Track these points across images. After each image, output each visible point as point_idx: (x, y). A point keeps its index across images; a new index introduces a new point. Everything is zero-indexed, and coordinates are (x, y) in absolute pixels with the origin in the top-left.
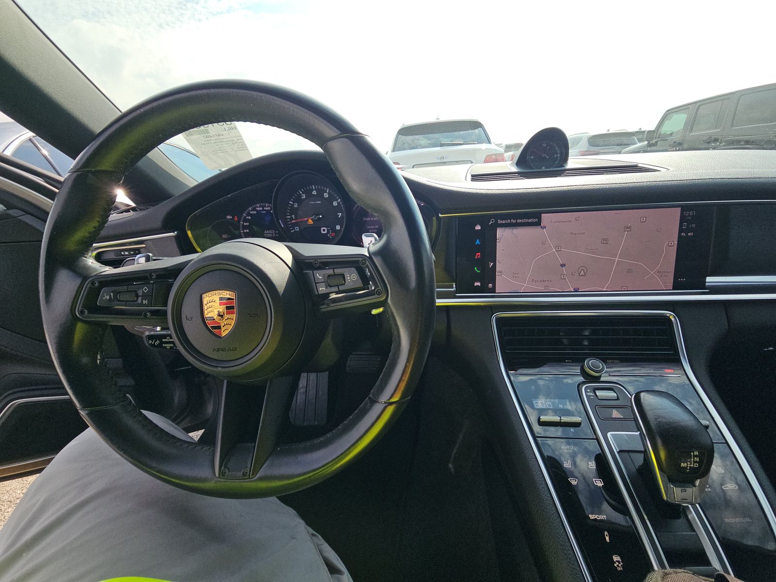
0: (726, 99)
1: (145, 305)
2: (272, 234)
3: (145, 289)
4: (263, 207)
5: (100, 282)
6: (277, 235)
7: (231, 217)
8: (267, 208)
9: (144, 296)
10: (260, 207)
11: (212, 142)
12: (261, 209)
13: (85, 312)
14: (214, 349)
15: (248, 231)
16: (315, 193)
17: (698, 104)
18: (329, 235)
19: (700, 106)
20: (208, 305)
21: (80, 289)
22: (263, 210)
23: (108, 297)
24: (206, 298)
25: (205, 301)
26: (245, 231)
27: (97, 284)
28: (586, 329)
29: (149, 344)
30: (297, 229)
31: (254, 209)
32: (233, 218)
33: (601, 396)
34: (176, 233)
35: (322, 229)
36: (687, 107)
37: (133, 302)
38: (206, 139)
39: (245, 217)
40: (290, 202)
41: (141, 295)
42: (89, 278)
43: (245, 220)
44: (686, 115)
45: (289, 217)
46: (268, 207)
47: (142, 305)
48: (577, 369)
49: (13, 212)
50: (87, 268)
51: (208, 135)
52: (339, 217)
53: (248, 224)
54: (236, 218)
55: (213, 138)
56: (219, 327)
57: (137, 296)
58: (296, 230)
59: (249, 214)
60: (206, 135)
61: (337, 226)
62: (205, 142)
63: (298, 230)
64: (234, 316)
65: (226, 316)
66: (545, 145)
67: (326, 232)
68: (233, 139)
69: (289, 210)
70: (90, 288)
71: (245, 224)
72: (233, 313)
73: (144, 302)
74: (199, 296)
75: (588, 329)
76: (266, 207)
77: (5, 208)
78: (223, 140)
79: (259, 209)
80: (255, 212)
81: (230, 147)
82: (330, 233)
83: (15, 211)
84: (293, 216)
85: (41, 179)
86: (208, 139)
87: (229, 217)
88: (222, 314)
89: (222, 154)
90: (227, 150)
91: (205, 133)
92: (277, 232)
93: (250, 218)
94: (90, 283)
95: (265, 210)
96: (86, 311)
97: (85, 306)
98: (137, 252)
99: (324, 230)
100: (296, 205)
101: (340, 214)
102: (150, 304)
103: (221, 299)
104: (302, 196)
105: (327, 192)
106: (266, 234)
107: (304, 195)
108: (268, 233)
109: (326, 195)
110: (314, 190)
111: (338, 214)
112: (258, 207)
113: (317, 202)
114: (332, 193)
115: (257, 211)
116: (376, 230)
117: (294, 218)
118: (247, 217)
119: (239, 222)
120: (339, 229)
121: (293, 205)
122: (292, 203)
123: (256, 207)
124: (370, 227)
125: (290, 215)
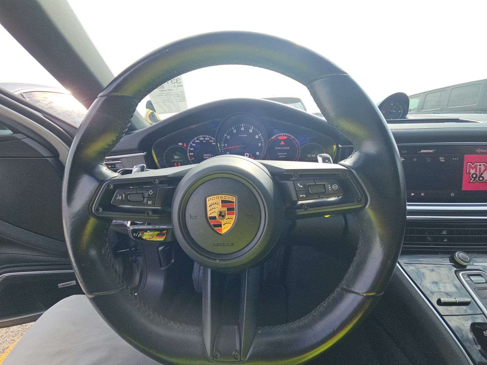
0: (443, 91)
1: (149, 205)
2: (209, 156)
3: (151, 192)
4: (204, 138)
5: (114, 185)
7: (182, 144)
8: (207, 139)
9: (149, 198)
10: (202, 138)
11: (164, 94)
12: (203, 139)
13: (99, 210)
14: (214, 244)
15: (192, 154)
17: (427, 93)
19: (426, 95)
20: (212, 207)
21: (98, 190)
22: (204, 140)
23: (120, 198)
24: (210, 201)
25: (208, 203)
26: (191, 154)
27: (111, 187)
28: (444, 230)
29: (134, 237)
30: (228, 153)
31: (198, 139)
32: (183, 144)
33: (475, 280)
34: (145, 153)
35: (246, 154)
36: (419, 95)
37: (140, 203)
38: (160, 93)
39: (191, 145)
40: (225, 135)
41: (147, 197)
42: (105, 182)
43: (191, 147)
44: (419, 100)
45: (223, 145)
46: (208, 138)
47: (147, 204)
48: (447, 260)
49: (18, 136)
50: (102, 174)
51: (163, 89)
52: (259, 146)
53: (193, 149)
54: (185, 145)
55: (165, 92)
56: (220, 226)
57: (144, 197)
59: (194, 142)
60: (161, 89)
61: (257, 152)
62: (160, 95)
64: (234, 217)
65: (227, 217)
66: (392, 104)
67: (248, 156)
68: (179, 93)
69: (223, 142)
70: (106, 189)
71: (191, 149)
72: (233, 214)
73: (149, 202)
74: (204, 199)
75: (445, 229)
76: (206, 138)
77: (12, 133)
78: (172, 94)
79: (201, 139)
80: (199, 141)
81: (175, 99)
82: (251, 157)
83: (19, 134)
84: (226, 144)
85: (41, 115)
86: (162, 92)
87: (180, 144)
88: (223, 214)
89: (168, 103)
90: (172, 101)
91: (161, 88)
93: (194, 145)
94: (106, 185)
96: (101, 209)
97: (100, 204)
98: (113, 166)
100: (229, 137)
101: (260, 144)
102: (153, 204)
103: (223, 202)
104: (234, 131)
105: (252, 128)
106: (205, 156)
107: (235, 130)
108: (206, 156)
109: (251, 131)
110: (243, 127)
111: (259, 144)
112: (201, 138)
113: (244, 136)
114: (255, 129)
115: (200, 140)
116: (285, 156)
117: (226, 146)
118: (193, 145)
119: (187, 147)
120: (259, 154)
121: (226, 137)
122: (226, 136)
123: (200, 138)
124: (280, 154)
125: (224, 144)
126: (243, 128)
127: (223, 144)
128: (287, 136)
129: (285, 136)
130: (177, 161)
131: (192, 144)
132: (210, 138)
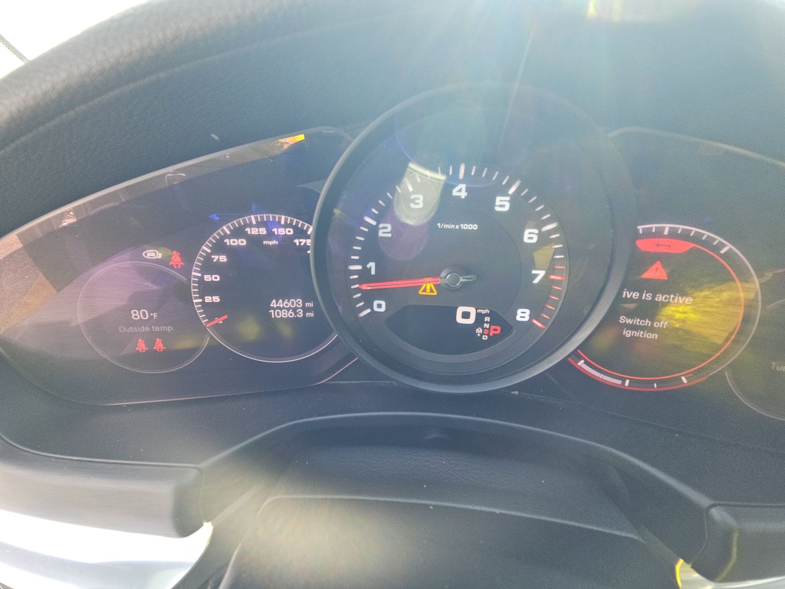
2: (295, 310)
4: (269, 225)
6: (308, 314)
7: (160, 255)
8: (282, 231)
10: (259, 225)
12: (263, 231)
15: (216, 298)
16: (463, 194)
18: (479, 331)
22: (270, 236)
26: (208, 299)
30: (380, 306)
31: (238, 232)
32: (168, 257)
35: (461, 310)
39: (208, 257)
40: (368, 219)
43: (209, 266)
45: (359, 267)
46: (286, 226)
52: (536, 281)
53: (216, 278)
54: (178, 259)
58: (376, 309)
59: (219, 247)
61: (519, 311)
63: (383, 309)
67: (471, 320)
69: (356, 253)
71: (207, 278)
76: (279, 225)
79: (254, 231)
80: (242, 242)
82: (486, 326)
84: (372, 265)
87: (151, 254)
92: (310, 305)
93: (223, 259)
95: (277, 237)
99: (466, 315)
100: (386, 230)
101: (542, 273)
104: (413, 201)
105: (512, 191)
106: (274, 309)
107: (421, 197)
108: (281, 309)
109: (502, 204)
110: (462, 182)
111: (534, 272)
112: (251, 225)
113: (465, 227)
114: (528, 197)
115: (250, 238)
116: (654, 336)
117: (373, 272)
118: (215, 258)
119: (187, 272)
120: (527, 319)
121: (374, 230)
122: (374, 223)
123: (246, 225)
124: (629, 321)
125: (363, 262)
126: (463, 186)
127: (356, 262)
128: (697, 239)
129: (685, 236)
130: (147, 329)
131: (212, 254)
132: (295, 228)
